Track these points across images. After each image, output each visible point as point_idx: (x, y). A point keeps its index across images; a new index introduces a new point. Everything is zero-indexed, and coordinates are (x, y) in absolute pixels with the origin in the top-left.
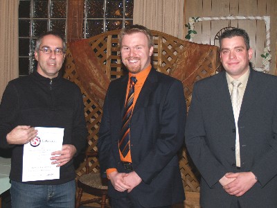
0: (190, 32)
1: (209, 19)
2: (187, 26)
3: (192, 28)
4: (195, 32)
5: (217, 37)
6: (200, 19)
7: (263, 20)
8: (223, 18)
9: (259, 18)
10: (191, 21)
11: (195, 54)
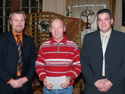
0: (69, 13)
1: (78, 6)
2: (68, 10)
3: (70, 11)
4: (71, 13)
5: (82, 15)
6: (73, 7)
7: (103, 6)
8: (84, 6)
9: (101, 5)
10: (69, 8)
11: (71, 23)
